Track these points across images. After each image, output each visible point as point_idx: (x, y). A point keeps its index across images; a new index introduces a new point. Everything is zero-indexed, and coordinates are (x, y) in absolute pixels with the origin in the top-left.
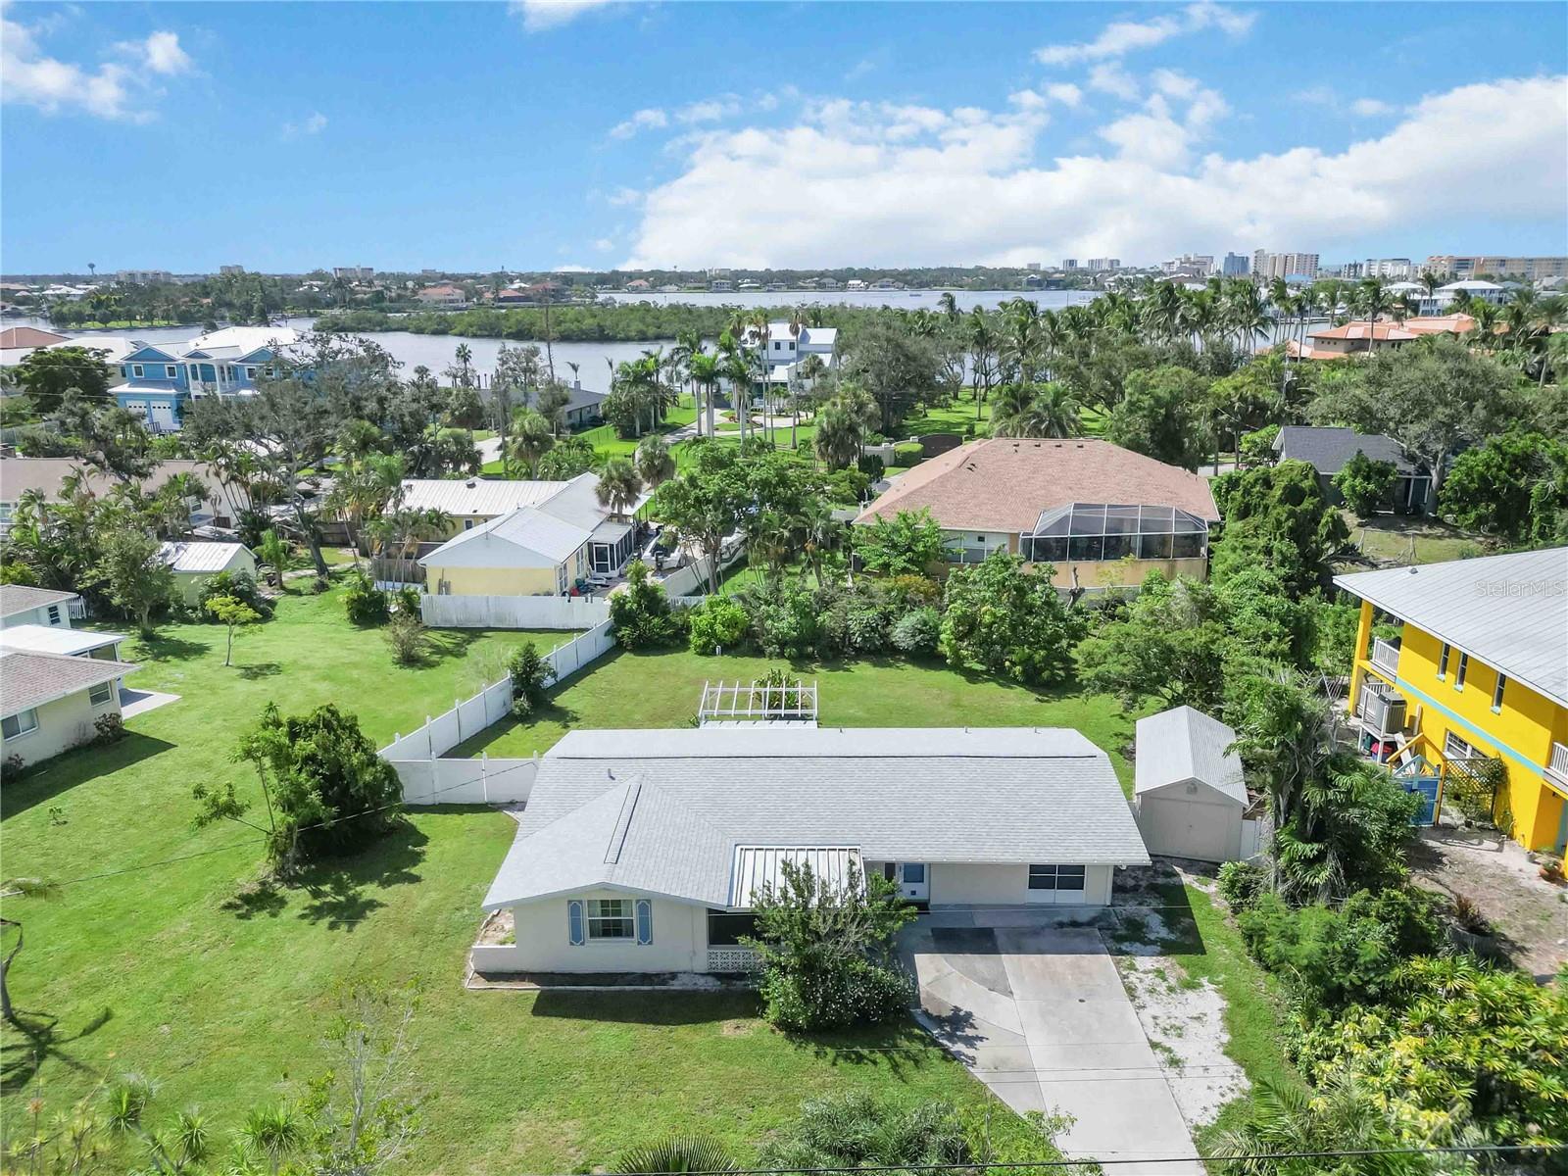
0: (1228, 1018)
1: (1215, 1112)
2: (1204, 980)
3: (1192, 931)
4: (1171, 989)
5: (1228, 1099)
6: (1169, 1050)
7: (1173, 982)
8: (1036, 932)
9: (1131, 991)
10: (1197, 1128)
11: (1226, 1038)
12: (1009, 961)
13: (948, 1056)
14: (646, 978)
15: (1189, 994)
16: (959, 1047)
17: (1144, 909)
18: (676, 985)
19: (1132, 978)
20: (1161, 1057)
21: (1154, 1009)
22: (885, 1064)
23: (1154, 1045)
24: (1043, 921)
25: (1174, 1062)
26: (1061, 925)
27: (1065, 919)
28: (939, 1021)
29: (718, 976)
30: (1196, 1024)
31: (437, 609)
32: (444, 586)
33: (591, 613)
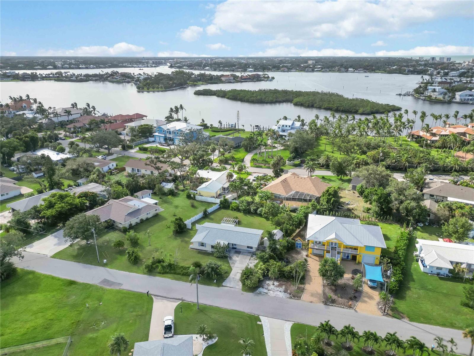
0: (257, 263)
2: (258, 260)
4: (254, 260)
12: (241, 255)
14: (205, 251)
18: (208, 252)
19: (251, 258)
21: (251, 261)
24: (246, 252)
26: (248, 252)
28: (230, 258)
29: (212, 252)
30: (253, 263)
31: (198, 198)
32: (200, 193)
33: (218, 201)
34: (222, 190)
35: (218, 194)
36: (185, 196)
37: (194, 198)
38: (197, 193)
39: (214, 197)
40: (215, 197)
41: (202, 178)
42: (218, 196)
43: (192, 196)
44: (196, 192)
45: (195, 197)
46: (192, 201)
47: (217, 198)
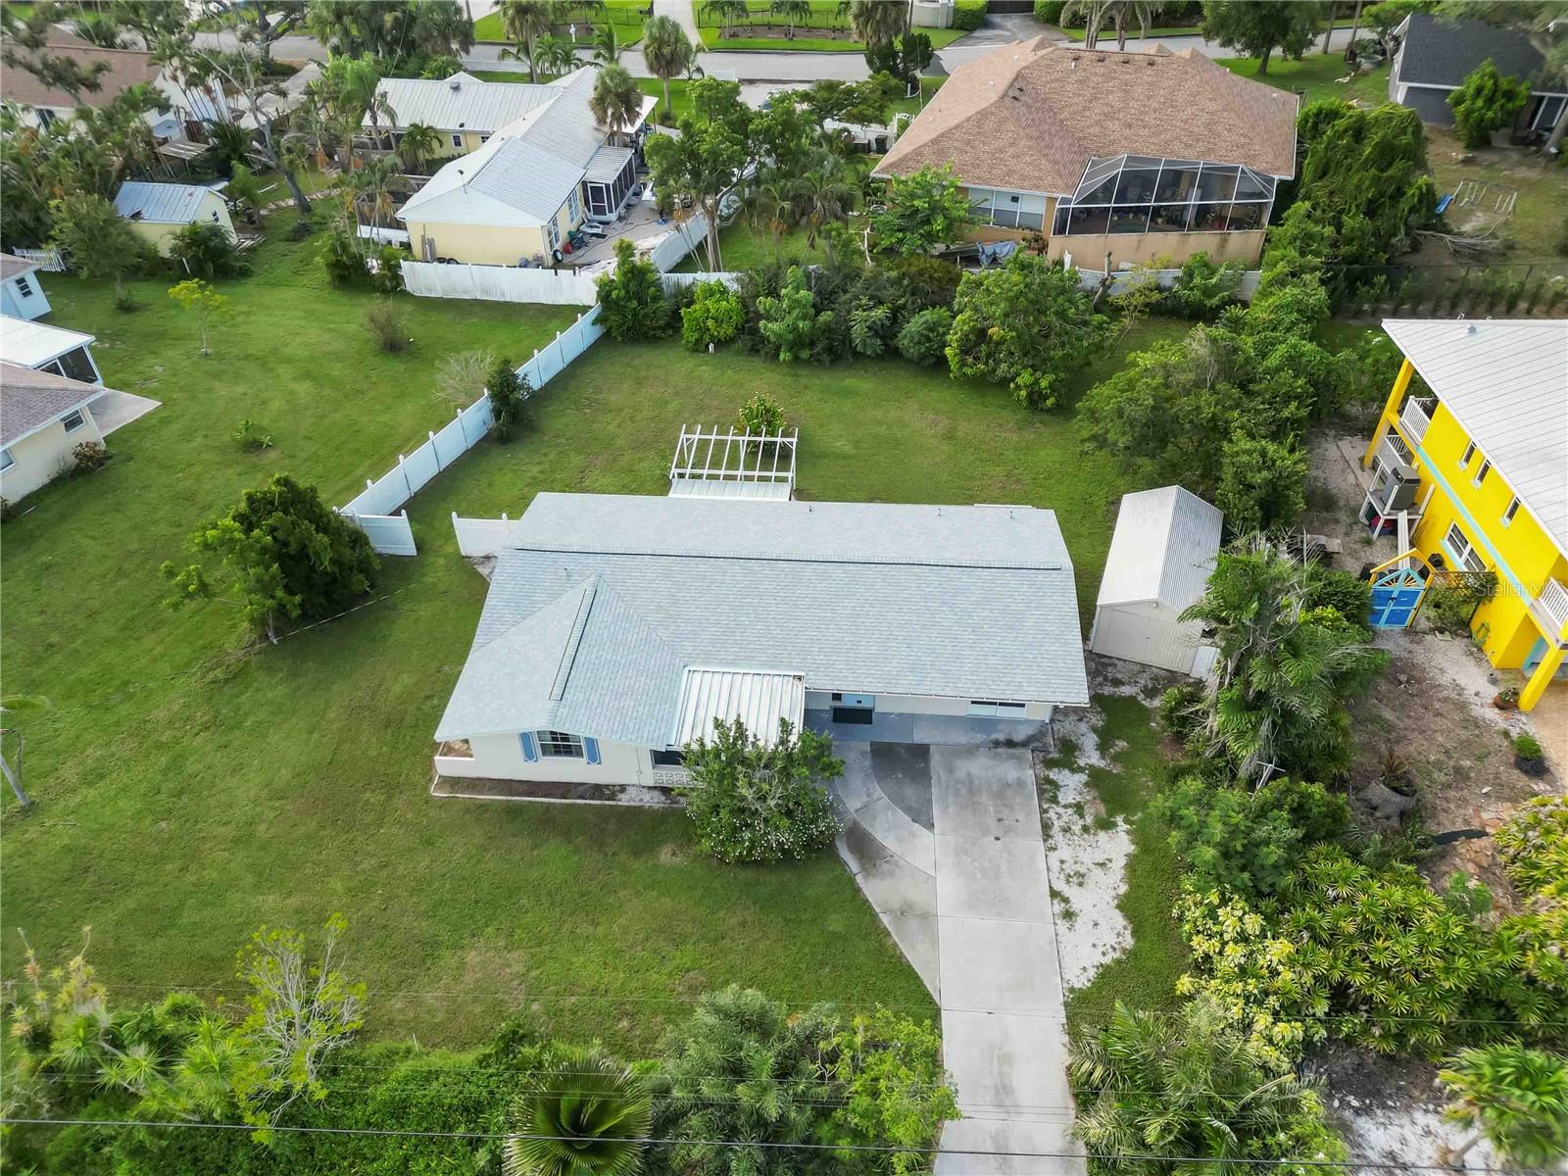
0: (1132, 866)
1: (1092, 973)
2: (1119, 819)
4: (1085, 829)
5: (1107, 960)
6: (1066, 900)
7: (1089, 820)
8: (970, 752)
9: (1046, 827)
10: (1072, 990)
11: (1123, 889)
12: (937, 787)
14: (597, 790)
15: (1102, 835)
17: (1083, 727)
18: (624, 800)
19: (1052, 814)
20: (1058, 907)
21: (1064, 853)
23: (1054, 894)
24: (980, 738)
25: (1068, 915)
26: (997, 744)
27: (1001, 737)
29: (662, 792)
30: (1098, 871)
31: (420, 277)
32: (428, 243)
33: (580, 287)
34: (580, 204)
35: (563, 236)
36: (324, 275)
37: (391, 285)
38: (407, 246)
39: (539, 263)
40: (550, 261)
41: (421, 136)
42: (566, 251)
43: (374, 265)
44: (396, 236)
45: (397, 279)
46: (377, 306)
47: (557, 264)
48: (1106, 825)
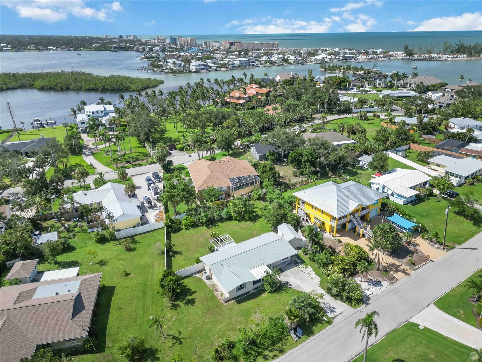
0: (313, 270)
1: (319, 282)
3: (302, 259)
4: (306, 269)
5: (319, 280)
8: (285, 267)
9: (301, 271)
10: (319, 285)
11: (315, 273)
12: (287, 272)
13: (290, 288)
14: (246, 293)
15: (308, 269)
16: (290, 286)
18: (251, 292)
20: (310, 278)
21: (306, 272)
22: (285, 292)
24: (285, 265)
25: (312, 278)
26: (288, 264)
28: (285, 284)
29: (255, 289)
32: (113, 228)
48: (307, 267)
